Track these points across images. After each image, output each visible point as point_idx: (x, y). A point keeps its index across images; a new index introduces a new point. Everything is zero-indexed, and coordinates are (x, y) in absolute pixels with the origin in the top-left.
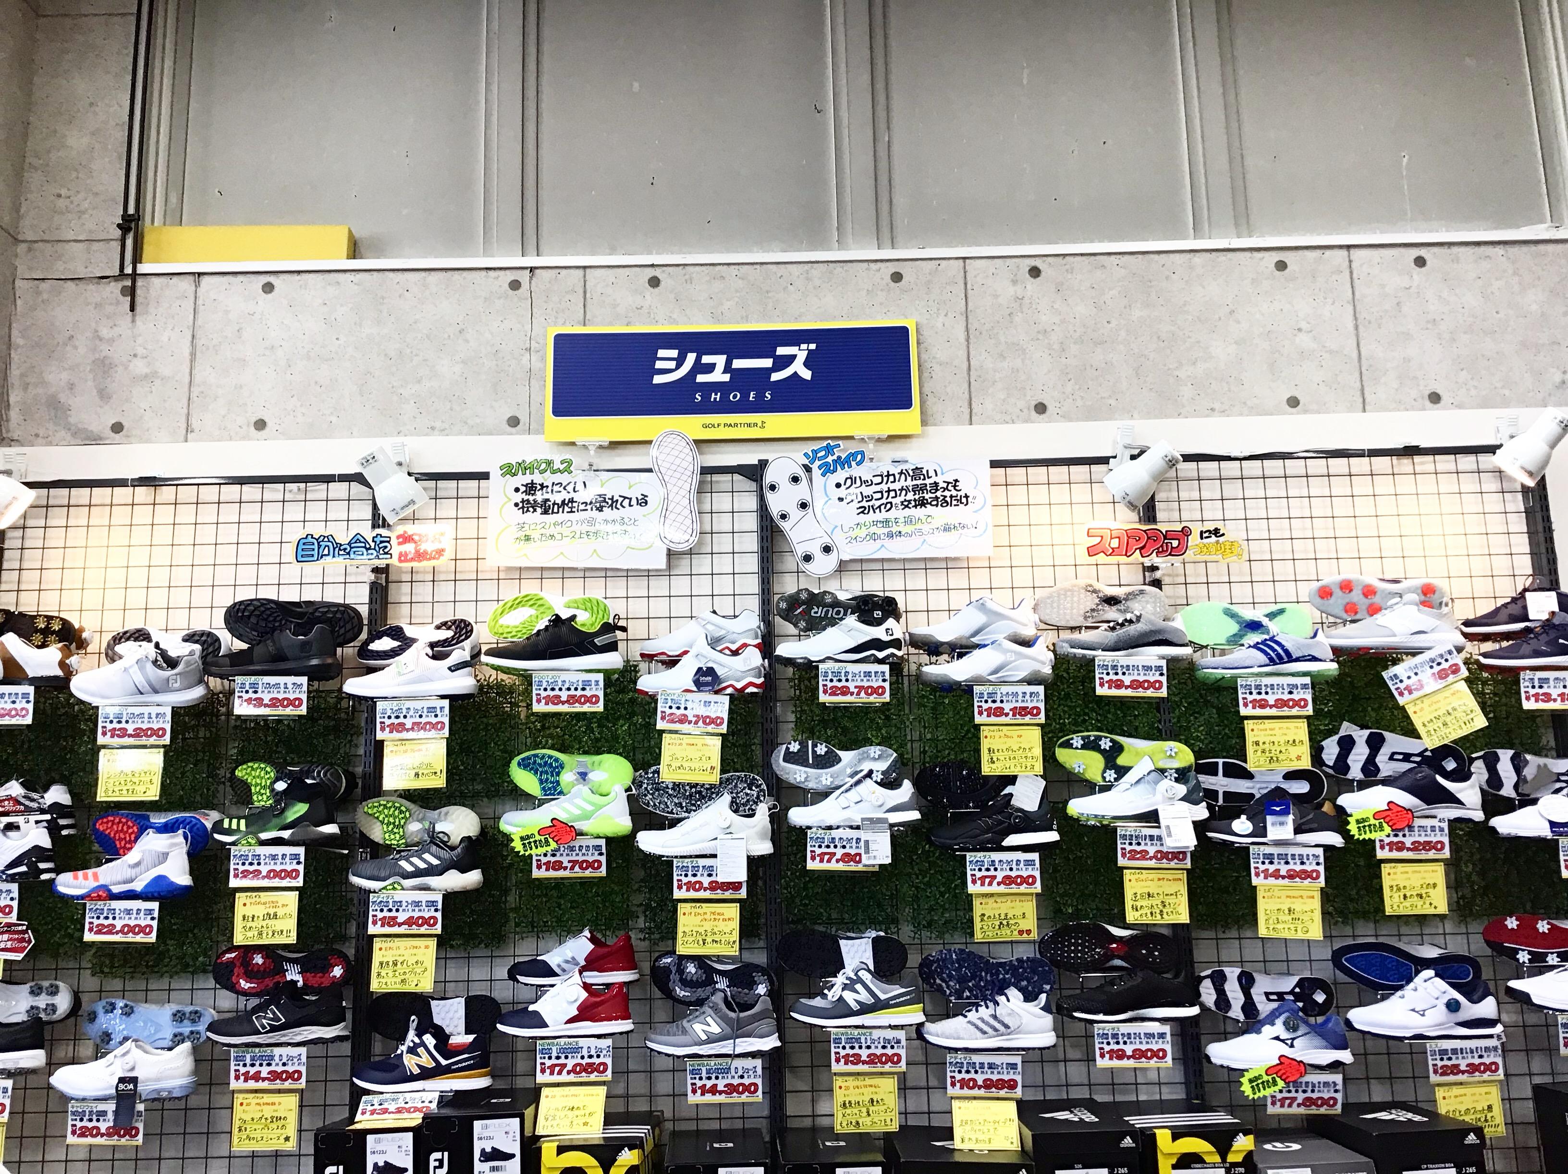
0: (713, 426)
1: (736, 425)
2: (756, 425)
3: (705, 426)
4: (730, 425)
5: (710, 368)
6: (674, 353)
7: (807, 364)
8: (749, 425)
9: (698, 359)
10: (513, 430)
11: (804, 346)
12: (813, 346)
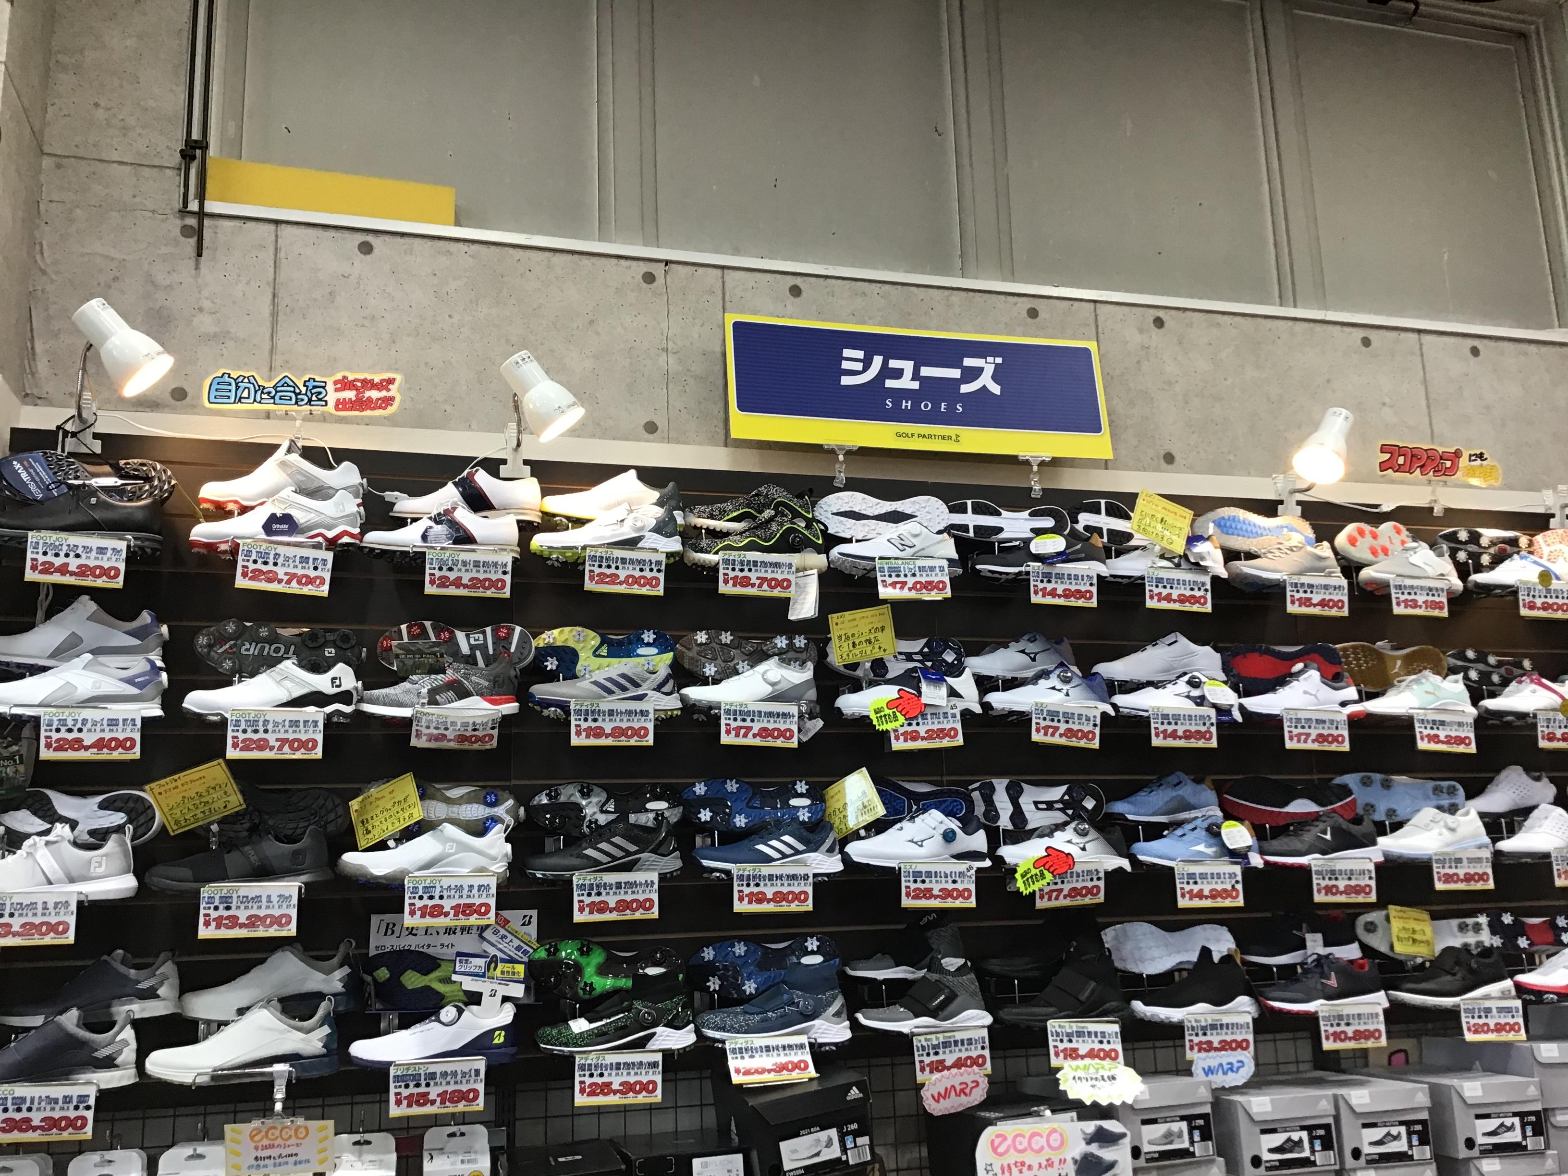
0: (907, 435)
1: (930, 436)
2: (950, 438)
3: (899, 435)
4: (924, 436)
5: (898, 374)
6: (860, 354)
7: (994, 378)
8: (943, 438)
9: (885, 363)
10: (651, 436)
11: (990, 359)
12: (999, 360)
